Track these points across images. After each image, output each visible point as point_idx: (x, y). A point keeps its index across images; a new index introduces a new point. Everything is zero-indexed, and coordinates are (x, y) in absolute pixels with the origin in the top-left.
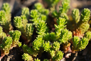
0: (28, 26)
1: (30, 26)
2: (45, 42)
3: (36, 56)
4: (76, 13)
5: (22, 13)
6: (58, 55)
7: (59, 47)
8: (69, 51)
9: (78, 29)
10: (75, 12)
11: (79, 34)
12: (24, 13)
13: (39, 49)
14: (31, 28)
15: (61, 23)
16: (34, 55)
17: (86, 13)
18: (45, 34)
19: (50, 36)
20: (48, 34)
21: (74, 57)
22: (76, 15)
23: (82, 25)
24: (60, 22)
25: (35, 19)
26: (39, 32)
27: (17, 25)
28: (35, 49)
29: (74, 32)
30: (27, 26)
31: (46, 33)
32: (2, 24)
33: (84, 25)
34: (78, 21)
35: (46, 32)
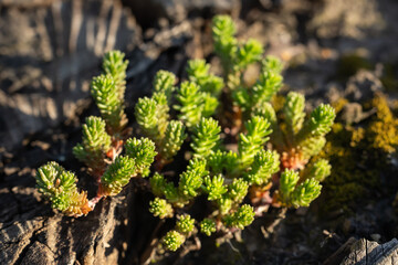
0: (173, 129)
1: (178, 129)
2: (212, 178)
3: (182, 205)
4: (297, 105)
5: (158, 87)
6: (244, 216)
7: (246, 192)
8: (265, 200)
9: (295, 147)
10: (295, 103)
11: (297, 159)
12: (162, 87)
13: (195, 194)
14: (179, 134)
15: (259, 132)
16: (179, 204)
17: (324, 117)
18: (212, 153)
19: (224, 160)
20: (219, 153)
21: (277, 218)
22: (296, 111)
23: (307, 141)
24: (256, 128)
25: (189, 107)
26: (197, 145)
27: (143, 121)
28: (186, 192)
29: (285, 154)
30: (170, 127)
31: (216, 152)
32: (103, 111)
33: (312, 142)
34: (299, 126)
35: (215, 149)
